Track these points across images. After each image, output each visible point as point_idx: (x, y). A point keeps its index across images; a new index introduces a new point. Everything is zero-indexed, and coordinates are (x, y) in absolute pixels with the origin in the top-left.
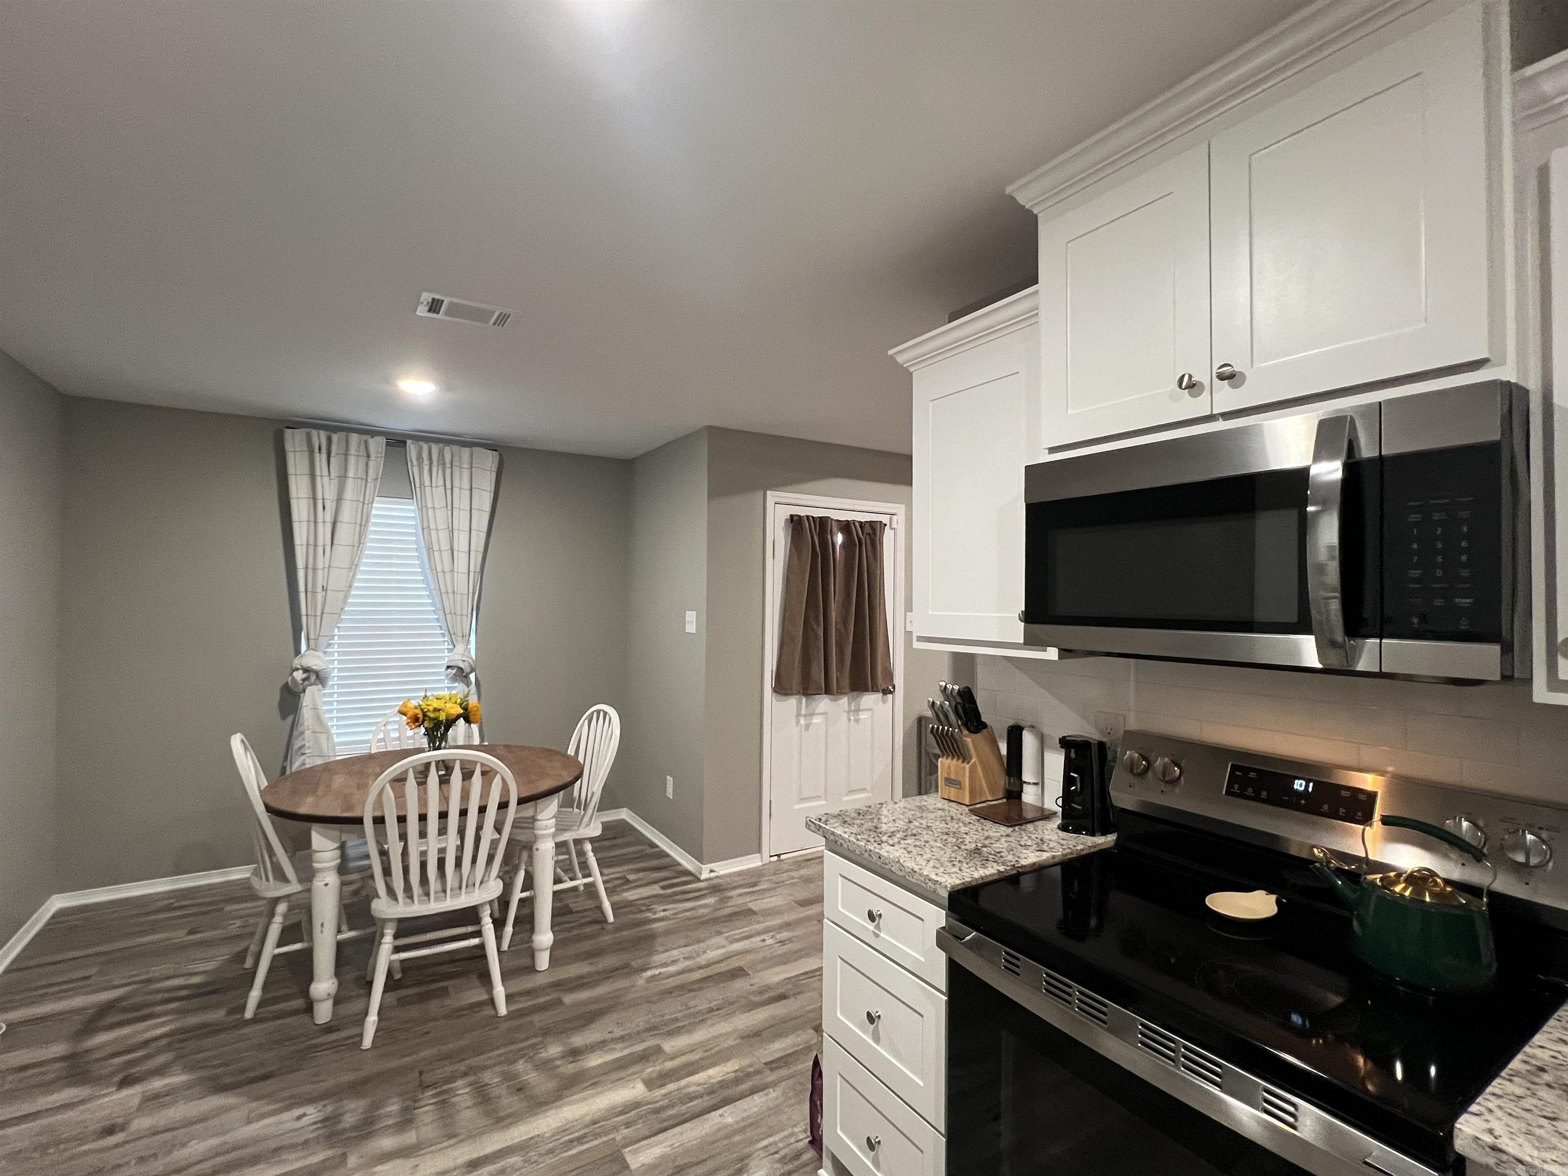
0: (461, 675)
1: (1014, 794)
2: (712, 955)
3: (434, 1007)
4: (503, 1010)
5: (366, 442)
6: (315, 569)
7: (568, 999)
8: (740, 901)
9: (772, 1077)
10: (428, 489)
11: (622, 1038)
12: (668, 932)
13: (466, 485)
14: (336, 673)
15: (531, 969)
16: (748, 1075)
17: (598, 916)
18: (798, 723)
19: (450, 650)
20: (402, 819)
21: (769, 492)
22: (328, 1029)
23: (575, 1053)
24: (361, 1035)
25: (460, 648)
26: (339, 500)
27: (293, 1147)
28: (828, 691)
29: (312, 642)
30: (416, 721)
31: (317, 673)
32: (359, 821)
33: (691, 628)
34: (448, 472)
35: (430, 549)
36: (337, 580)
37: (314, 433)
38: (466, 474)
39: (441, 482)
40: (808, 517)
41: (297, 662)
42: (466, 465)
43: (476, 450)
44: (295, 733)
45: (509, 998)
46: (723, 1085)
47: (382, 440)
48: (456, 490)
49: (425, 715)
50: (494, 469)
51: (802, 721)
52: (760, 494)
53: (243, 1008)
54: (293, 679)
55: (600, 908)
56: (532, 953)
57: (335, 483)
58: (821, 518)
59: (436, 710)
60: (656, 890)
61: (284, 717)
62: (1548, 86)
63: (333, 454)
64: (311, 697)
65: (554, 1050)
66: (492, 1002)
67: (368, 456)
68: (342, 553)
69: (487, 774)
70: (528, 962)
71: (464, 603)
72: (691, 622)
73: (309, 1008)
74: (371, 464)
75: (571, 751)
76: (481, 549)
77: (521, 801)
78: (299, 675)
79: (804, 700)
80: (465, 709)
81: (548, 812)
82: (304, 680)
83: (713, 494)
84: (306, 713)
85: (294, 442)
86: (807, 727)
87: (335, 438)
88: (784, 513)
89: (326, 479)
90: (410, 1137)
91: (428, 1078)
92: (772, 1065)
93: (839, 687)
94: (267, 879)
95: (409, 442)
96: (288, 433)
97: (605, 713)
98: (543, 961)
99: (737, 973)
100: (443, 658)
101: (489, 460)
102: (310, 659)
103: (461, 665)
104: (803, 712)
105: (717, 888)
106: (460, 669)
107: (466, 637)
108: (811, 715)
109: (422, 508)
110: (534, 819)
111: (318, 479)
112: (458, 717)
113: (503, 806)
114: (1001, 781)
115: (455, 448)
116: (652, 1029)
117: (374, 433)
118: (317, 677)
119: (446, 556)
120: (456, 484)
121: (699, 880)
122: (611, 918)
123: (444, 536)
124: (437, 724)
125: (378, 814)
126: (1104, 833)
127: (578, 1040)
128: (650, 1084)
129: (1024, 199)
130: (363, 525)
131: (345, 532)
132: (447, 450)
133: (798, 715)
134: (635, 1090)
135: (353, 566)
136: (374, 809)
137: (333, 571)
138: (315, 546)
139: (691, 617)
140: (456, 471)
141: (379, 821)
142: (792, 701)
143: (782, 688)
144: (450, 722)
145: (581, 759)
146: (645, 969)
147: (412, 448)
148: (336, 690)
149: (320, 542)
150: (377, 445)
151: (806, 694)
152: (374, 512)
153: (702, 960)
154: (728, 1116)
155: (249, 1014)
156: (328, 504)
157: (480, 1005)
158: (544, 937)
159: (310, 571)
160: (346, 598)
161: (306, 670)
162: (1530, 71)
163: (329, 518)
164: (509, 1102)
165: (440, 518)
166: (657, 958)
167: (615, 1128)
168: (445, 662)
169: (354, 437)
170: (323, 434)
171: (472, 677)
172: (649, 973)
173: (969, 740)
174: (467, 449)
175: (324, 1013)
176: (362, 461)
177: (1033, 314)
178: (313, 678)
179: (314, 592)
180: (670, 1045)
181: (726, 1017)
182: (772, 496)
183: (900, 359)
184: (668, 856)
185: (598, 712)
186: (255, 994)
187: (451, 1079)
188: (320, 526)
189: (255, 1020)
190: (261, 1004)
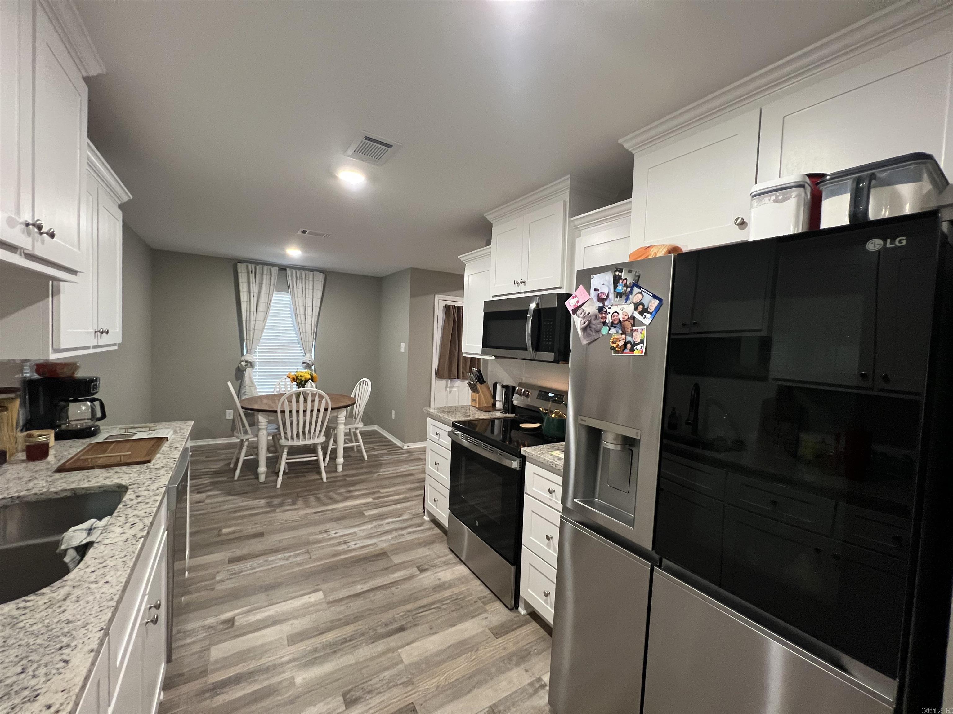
0: (308, 366)
1: (494, 405)
2: (402, 470)
3: (301, 479)
4: (325, 480)
5: (270, 269)
6: (250, 321)
7: (348, 479)
8: (417, 456)
9: (416, 498)
10: (295, 289)
11: (366, 489)
12: (386, 464)
13: (311, 287)
14: (257, 364)
15: (336, 471)
16: (408, 498)
17: (362, 458)
18: (446, 390)
19: (304, 356)
20: (291, 412)
21: (436, 296)
22: (264, 483)
23: (350, 492)
24: (276, 485)
25: (308, 355)
26: (259, 293)
27: (258, 507)
28: (458, 378)
29: (249, 351)
30: (294, 380)
31: (251, 363)
32: (276, 412)
33: (402, 350)
34: (304, 282)
35: (296, 314)
36: (259, 325)
37: (250, 265)
38: (311, 283)
39: (301, 285)
40: (452, 306)
41: (243, 359)
42: (311, 279)
43: (316, 273)
44: (242, 387)
45: (327, 478)
46: (398, 500)
47: (277, 268)
48: (307, 290)
49: (297, 378)
50: (323, 281)
51: (448, 390)
52: (432, 296)
53: (234, 477)
54: (241, 365)
55: (363, 456)
56: (336, 466)
57: (257, 286)
58: (458, 306)
59: (301, 376)
60: (385, 451)
61: (237, 379)
62: (576, 223)
63: (257, 274)
64: (248, 372)
65: (342, 490)
66: (322, 479)
67: (271, 275)
68: (261, 315)
69: (321, 397)
70: (334, 469)
71: (310, 337)
72: (403, 347)
73: (257, 478)
74: (272, 278)
75: (353, 396)
76: (317, 314)
77: (332, 409)
78: (244, 364)
79: (449, 381)
80: (312, 376)
81: (342, 415)
82: (246, 365)
83: (412, 296)
84: (247, 379)
85: (241, 268)
86: (450, 392)
87: (258, 267)
88: (443, 304)
89: (254, 284)
90: (296, 507)
91: (300, 495)
92: (416, 496)
93: (463, 376)
94: (241, 433)
95: (288, 269)
96: (239, 265)
97: (366, 382)
98: (340, 468)
99: (412, 475)
100: (301, 359)
101: (320, 277)
102: (249, 358)
103: (308, 362)
104: (449, 386)
105: (409, 452)
106: (308, 364)
107: (310, 351)
108: (452, 387)
109: (293, 297)
110: (337, 417)
111: (251, 285)
112: (309, 379)
113: (326, 410)
114: (491, 401)
115: (307, 272)
116: (377, 487)
117: (273, 265)
118: (251, 364)
119: (303, 317)
120: (307, 287)
121: (403, 449)
122: (366, 458)
123: (302, 309)
124: (301, 381)
125: (282, 409)
126: (512, 413)
127: (352, 488)
128: (374, 499)
129: (489, 218)
130: (269, 304)
131: (262, 307)
132: (303, 273)
133: (446, 387)
134: (370, 500)
135: (265, 320)
136: (281, 407)
137: (257, 322)
138: (250, 311)
139: (403, 345)
140: (307, 281)
141: (283, 412)
142: (444, 382)
143: (440, 375)
144: (306, 381)
145: (356, 399)
146: (376, 472)
147: (289, 272)
148: (257, 370)
149: (252, 310)
150: (275, 270)
151: (450, 379)
152: (273, 298)
153: (399, 471)
154: (399, 506)
155: (236, 478)
156: (255, 295)
157: (317, 479)
158: (340, 460)
159: (248, 322)
160: (262, 333)
161: (247, 362)
162: (573, 219)
163: (255, 300)
164: (326, 501)
165: (300, 302)
166: (382, 470)
167: (362, 507)
168: (302, 361)
169: (266, 267)
170: (253, 266)
171: (313, 367)
172: (378, 474)
173: (479, 386)
174: (312, 273)
175: (262, 478)
176: (268, 277)
177: (489, 254)
178: (249, 365)
179: (250, 330)
180: (382, 491)
181: (404, 485)
182: (437, 297)
183: (462, 259)
184: (392, 442)
185: (363, 381)
186: (238, 472)
187: (308, 495)
188: (252, 304)
189: (238, 480)
190: (239, 476)
